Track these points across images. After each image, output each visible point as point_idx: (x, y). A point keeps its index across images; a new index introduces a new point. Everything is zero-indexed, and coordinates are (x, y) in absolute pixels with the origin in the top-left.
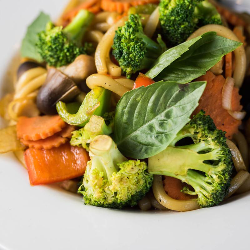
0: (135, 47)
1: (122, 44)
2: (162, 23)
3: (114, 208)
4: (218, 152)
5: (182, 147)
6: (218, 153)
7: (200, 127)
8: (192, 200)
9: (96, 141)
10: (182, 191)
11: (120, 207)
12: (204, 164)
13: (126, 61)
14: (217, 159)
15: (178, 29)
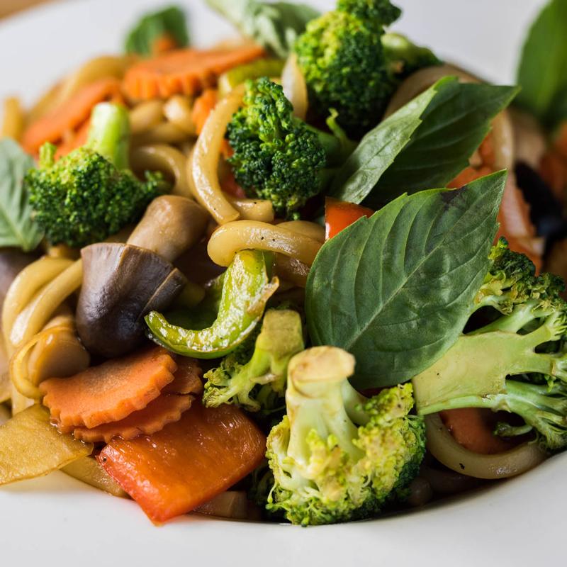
0: (301, 143)
1: (261, 145)
2: (318, 88)
3: (363, 517)
4: (556, 321)
5: (482, 329)
6: (558, 322)
7: (513, 275)
8: (527, 444)
9: (305, 365)
10: (496, 433)
11: (377, 510)
12: (538, 356)
13: (288, 180)
14: (558, 338)
15: (363, 93)
